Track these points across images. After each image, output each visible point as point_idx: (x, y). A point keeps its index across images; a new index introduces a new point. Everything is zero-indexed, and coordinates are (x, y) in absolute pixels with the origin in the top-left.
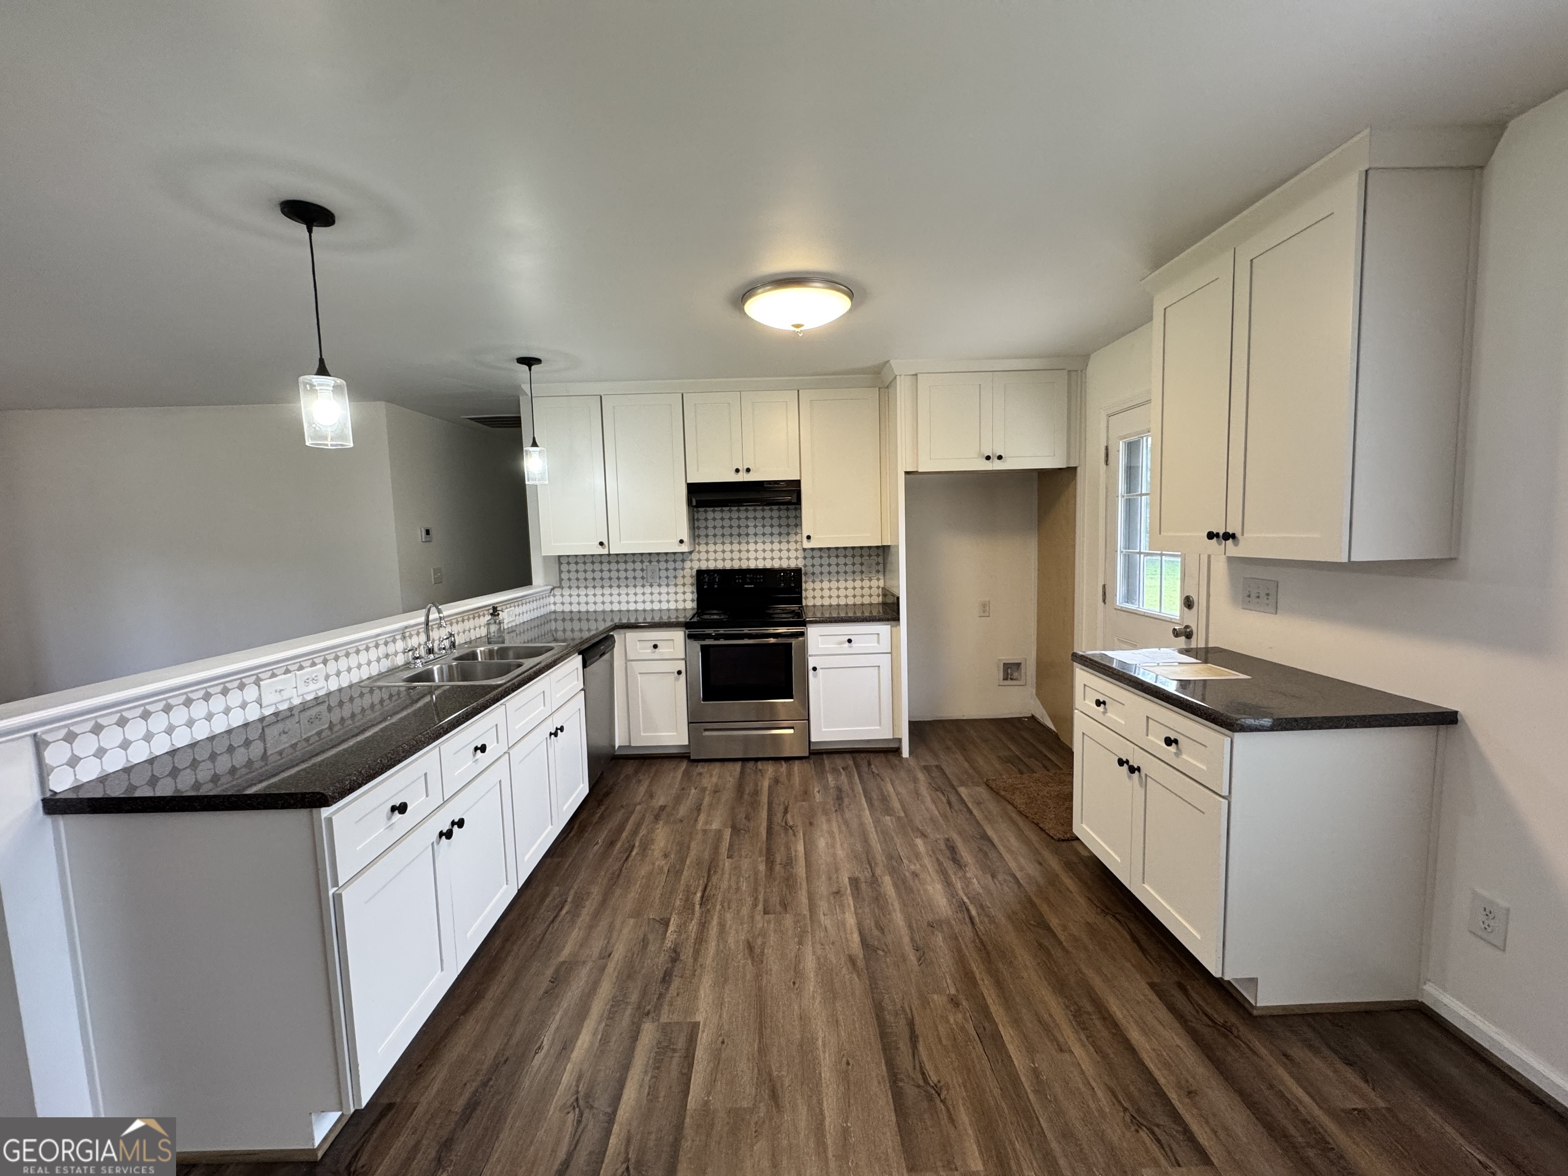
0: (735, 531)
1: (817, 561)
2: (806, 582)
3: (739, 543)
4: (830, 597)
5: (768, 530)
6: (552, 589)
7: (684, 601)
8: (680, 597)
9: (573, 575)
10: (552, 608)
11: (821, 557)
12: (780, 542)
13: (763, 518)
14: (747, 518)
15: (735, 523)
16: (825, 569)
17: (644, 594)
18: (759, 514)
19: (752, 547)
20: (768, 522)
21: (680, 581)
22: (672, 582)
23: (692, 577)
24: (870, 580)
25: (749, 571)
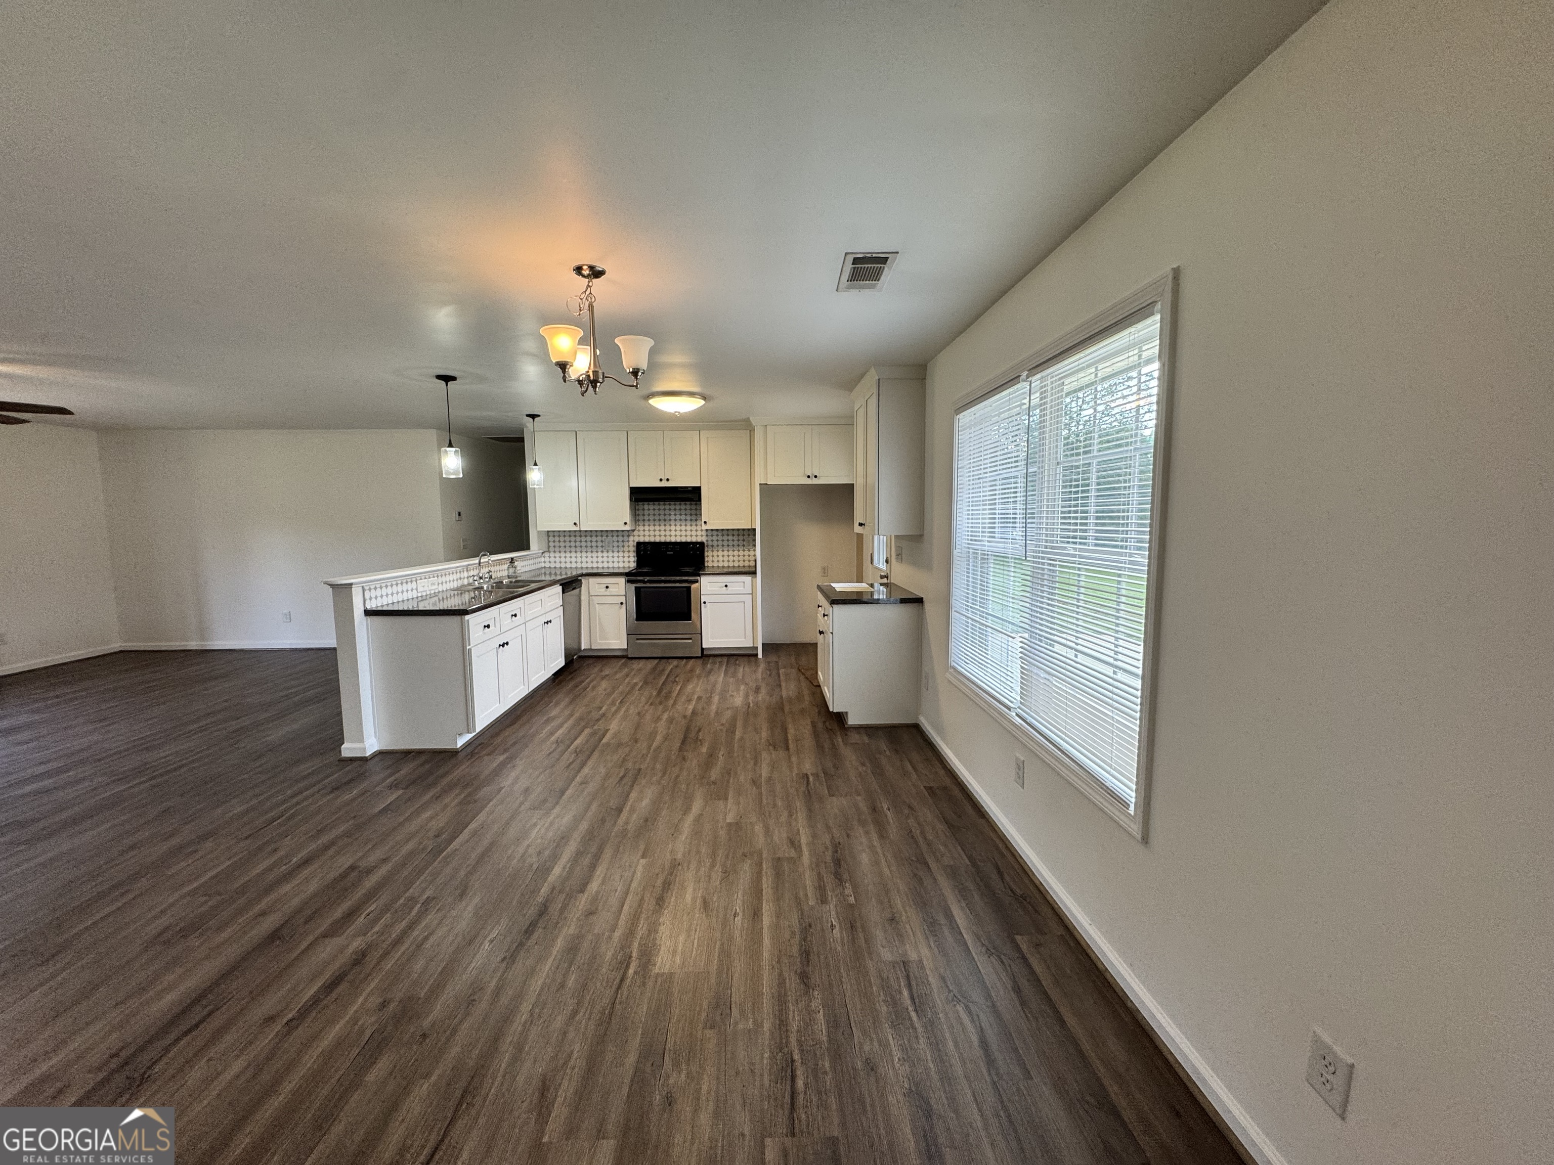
0: (662, 517)
1: (715, 538)
2: (708, 551)
3: (665, 525)
4: (723, 561)
5: (683, 517)
6: (543, 553)
7: (629, 562)
8: (626, 559)
9: (557, 544)
10: (543, 565)
11: (717, 535)
12: (691, 525)
13: (680, 509)
14: (670, 510)
15: (662, 512)
16: (720, 543)
17: (603, 557)
18: (678, 507)
19: (673, 528)
20: (683, 512)
21: (626, 549)
22: (621, 549)
23: (634, 546)
24: (749, 551)
25: (671, 543)
